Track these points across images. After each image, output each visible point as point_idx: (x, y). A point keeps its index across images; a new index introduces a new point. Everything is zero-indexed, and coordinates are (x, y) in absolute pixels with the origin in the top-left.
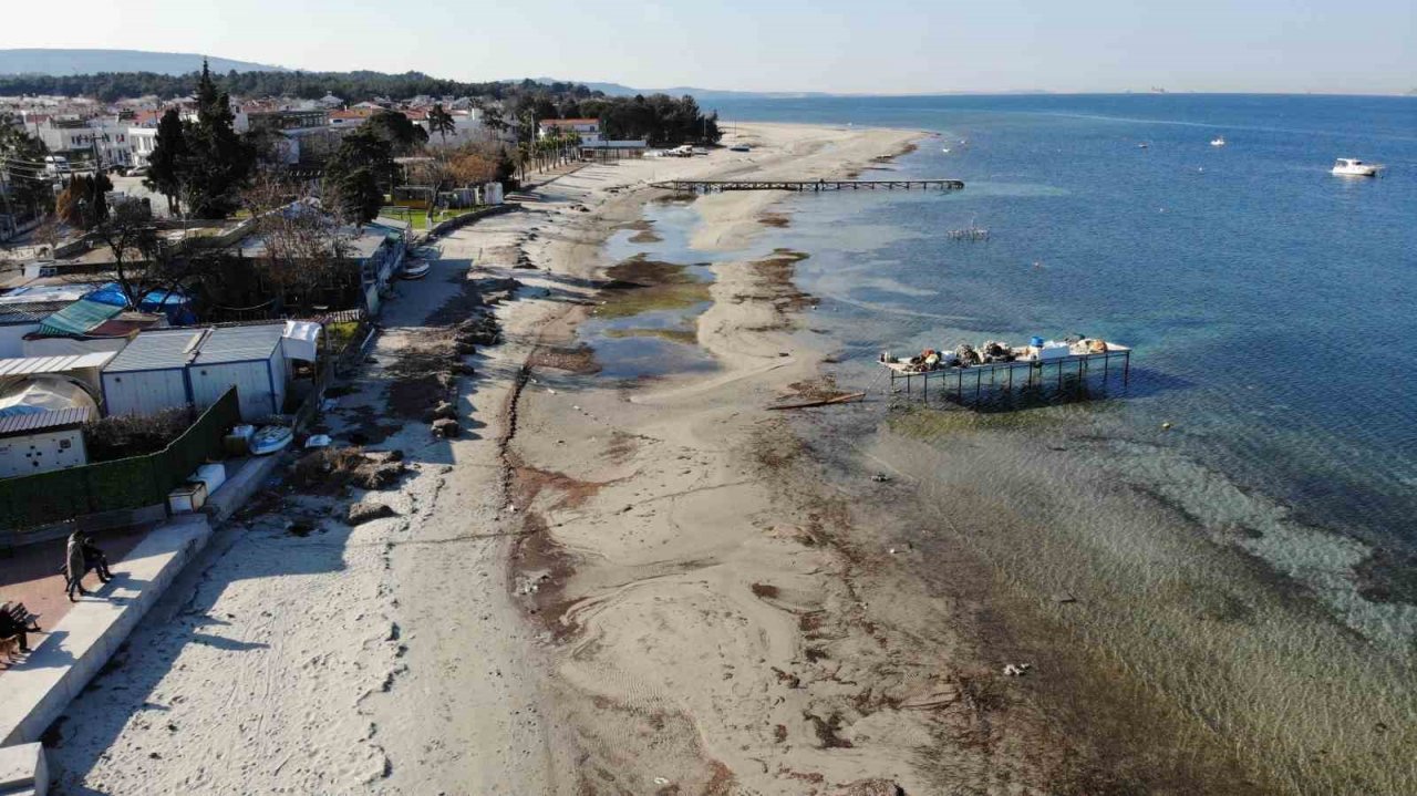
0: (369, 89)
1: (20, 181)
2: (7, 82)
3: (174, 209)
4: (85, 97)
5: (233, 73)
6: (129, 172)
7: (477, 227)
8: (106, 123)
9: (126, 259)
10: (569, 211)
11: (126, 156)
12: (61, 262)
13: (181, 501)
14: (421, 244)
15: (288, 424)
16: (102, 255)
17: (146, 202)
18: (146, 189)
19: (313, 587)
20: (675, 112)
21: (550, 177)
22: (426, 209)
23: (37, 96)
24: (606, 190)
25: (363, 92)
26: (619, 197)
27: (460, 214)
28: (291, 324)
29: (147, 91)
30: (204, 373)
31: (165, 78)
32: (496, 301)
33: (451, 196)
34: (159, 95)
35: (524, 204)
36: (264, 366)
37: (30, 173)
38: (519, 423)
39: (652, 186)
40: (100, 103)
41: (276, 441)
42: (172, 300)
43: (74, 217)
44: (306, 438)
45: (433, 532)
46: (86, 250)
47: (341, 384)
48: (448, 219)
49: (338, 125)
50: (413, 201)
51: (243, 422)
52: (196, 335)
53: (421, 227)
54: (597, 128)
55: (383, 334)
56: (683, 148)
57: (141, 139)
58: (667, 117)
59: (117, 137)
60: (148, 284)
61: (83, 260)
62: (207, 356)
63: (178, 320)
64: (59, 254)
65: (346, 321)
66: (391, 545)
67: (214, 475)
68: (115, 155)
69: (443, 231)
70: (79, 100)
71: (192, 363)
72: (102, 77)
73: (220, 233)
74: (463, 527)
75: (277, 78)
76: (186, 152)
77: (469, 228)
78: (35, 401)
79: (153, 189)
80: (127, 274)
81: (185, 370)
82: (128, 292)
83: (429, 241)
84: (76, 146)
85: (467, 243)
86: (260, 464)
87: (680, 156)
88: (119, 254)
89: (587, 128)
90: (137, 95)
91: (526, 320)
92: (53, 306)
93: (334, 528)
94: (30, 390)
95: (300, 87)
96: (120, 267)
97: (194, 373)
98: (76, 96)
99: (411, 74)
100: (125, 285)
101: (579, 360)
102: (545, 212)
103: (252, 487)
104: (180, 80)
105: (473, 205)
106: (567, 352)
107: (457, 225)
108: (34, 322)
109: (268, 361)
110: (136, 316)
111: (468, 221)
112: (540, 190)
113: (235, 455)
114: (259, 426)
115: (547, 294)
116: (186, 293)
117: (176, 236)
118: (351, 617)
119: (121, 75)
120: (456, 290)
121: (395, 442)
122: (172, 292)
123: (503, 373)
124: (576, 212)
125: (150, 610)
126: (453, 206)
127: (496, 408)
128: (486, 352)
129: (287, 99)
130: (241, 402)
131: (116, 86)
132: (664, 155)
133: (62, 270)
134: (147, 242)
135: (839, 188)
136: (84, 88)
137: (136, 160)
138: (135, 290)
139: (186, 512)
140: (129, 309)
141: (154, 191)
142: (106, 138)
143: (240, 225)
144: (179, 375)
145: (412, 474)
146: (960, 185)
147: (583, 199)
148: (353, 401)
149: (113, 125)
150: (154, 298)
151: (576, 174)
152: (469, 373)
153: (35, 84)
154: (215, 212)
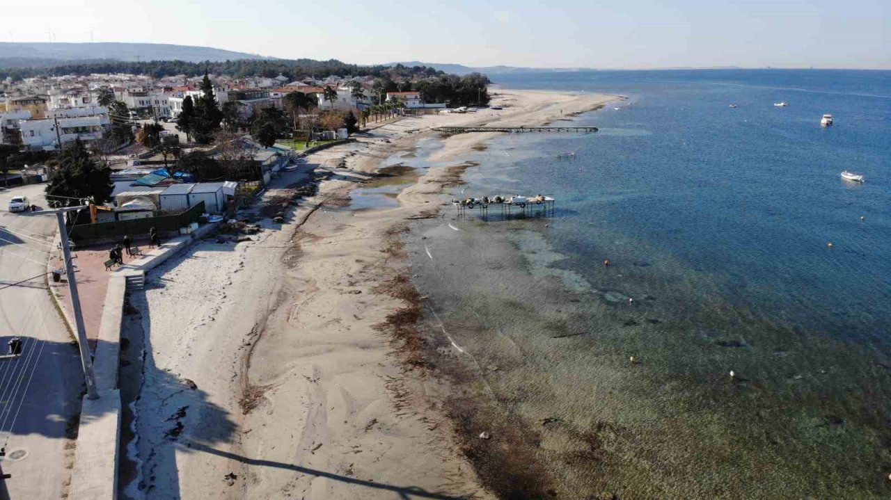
0: (303, 72)
1: (117, 124)
2: (99, 65)
3: (189, 140)
4: (144, 75)
5: (228, 61)
6: (169, 120)
7: (332, 149)
8: (158, 94)
9: (168, 159)
10: (380, 143)
11: (167, 111)
12: (141, 160)
13: (184, 231)
14: (299, 157)
15: (221, 215)
16: (159, 157)
17: (177, 136)
18: (177, 130)
19: (221, 254)
20: (463, 88)
21: (381, 125)
22: (305, 141)
23: (117, 74)
24: (406, 131)
25: (300, 73)
26: (412, 135)
27: (323, 143)
28: (227, 182)
29: (179, 72)
30: (194, 196)
31: (190, 64)
32: (320, 181)
33: (322, 135)
34: (186, 74)
35: (358, 139)
36: (214, 195)
37: (122, 122)
38: (307, 221)
39: (433, 129)
40: (153, 79)
41: (216, 219)
42: (185, 175)
43: (146, 142)
44: (228, 220)
45: (263, 245)
46: (152, 156)
47: (245, 206)
48: (316, 146)
49: (275, 96)
50: (299, 137)
51: (205, 212)
52: (192, 185)
53: (301, 149)
54: (419, 97)
55: (267, 191)
56: (462, 108)
57: (175, 104)
58: (458, 91)
59: (163, 102)
60: (175, 169)
61: (151, 159)
62: (195, 191)
63: (186, 181)
64: (141, 157)
65: (253, 185)
66: (247, 247)
67: (195, 226)
68: (162, 110)
69: (312, 151)
70: (141, 77)
71: (190, 193)
72: (154, 63)
73: (206, 149)
74: (274, 244)
75: (253, 65)
76: (194, 115)
77: (327, 150)
78: (137, 204)
79: (180, 130)
80: (169, 165)
81: (188, 195)
82: (168, 171)
83: (304, 156)
84: (141, 106)
85: (322, 157)
86: (210, 225)
87: (460, 113)
88: (165, 156)
89: (413, 97)
90: (172, 74)
91: (330, 188)
92: (141, 175)
93: (231, 243)
94: (134, 201)
95: (264, 70)
96: (166, 162)
97: (190, 196)
98: (139, 74)
99: (332, 61)
100: (168, 169)
101: (344, 202)
102: (367, 143)
103: (207, 231)
104: (198, 66)
105: (331, 139)
106: (340, 199)
107: (321, 148)
108: (135, 180)
109: (215, 193)
110: (172, 180)
111: (327, 147)
112: (370, 132)
113: (203, 222)
114: (211, 214)
115: (345, 178)
116: (191, 172)
117: (188, 151)
118: (230, 260)
119: (165, 62)
120: (305, 176)
121: (259, 223)
122: (185, 172)
123: (309, 205)
124: (384, 143)
125: (173, 255)
126: (322, 139)
127: (301, 216)
128: (307, 199)
129: (257, 78)
130: (206, 207)
131: (162, 69)
132: (452, 112)
133: (143, 163)
134: (176, 152)
135: (531, 131)
136: (144, 70)
137: (172, 114)
138: (171, 171)
139: (184, 234)
140: (169, 178)
141: (180, 131)
142: (157, 102)
143: (215, 146)
144: (185, 197)
145: (261, 232)
146: (596, 130)
147: (391, 136)
148: (249, 211)
149: (161, 95)
150: (178, 174)
151: (396, 123)
152: (296, 205)
153: (116, 67)
154: (204, 141)
